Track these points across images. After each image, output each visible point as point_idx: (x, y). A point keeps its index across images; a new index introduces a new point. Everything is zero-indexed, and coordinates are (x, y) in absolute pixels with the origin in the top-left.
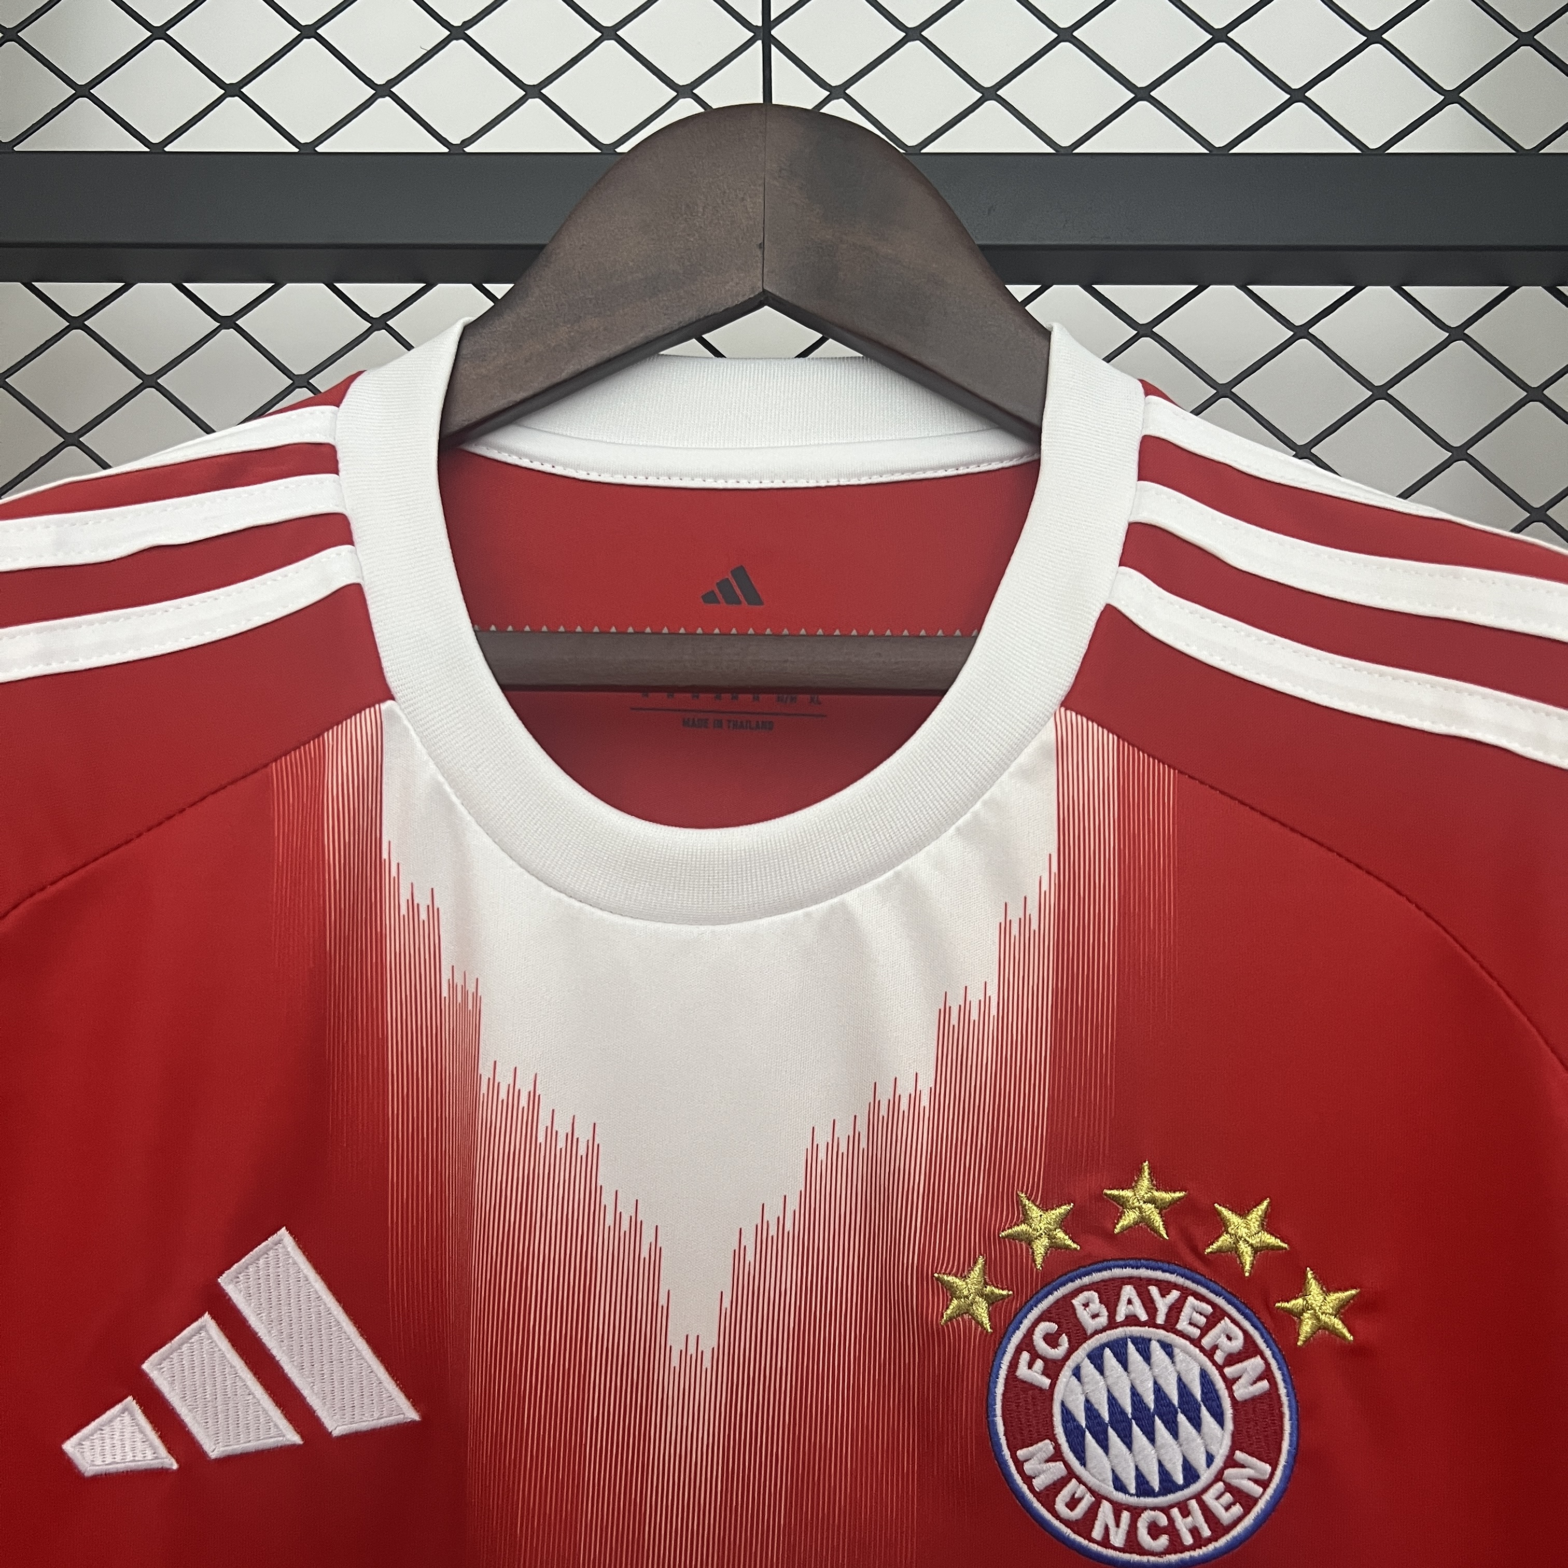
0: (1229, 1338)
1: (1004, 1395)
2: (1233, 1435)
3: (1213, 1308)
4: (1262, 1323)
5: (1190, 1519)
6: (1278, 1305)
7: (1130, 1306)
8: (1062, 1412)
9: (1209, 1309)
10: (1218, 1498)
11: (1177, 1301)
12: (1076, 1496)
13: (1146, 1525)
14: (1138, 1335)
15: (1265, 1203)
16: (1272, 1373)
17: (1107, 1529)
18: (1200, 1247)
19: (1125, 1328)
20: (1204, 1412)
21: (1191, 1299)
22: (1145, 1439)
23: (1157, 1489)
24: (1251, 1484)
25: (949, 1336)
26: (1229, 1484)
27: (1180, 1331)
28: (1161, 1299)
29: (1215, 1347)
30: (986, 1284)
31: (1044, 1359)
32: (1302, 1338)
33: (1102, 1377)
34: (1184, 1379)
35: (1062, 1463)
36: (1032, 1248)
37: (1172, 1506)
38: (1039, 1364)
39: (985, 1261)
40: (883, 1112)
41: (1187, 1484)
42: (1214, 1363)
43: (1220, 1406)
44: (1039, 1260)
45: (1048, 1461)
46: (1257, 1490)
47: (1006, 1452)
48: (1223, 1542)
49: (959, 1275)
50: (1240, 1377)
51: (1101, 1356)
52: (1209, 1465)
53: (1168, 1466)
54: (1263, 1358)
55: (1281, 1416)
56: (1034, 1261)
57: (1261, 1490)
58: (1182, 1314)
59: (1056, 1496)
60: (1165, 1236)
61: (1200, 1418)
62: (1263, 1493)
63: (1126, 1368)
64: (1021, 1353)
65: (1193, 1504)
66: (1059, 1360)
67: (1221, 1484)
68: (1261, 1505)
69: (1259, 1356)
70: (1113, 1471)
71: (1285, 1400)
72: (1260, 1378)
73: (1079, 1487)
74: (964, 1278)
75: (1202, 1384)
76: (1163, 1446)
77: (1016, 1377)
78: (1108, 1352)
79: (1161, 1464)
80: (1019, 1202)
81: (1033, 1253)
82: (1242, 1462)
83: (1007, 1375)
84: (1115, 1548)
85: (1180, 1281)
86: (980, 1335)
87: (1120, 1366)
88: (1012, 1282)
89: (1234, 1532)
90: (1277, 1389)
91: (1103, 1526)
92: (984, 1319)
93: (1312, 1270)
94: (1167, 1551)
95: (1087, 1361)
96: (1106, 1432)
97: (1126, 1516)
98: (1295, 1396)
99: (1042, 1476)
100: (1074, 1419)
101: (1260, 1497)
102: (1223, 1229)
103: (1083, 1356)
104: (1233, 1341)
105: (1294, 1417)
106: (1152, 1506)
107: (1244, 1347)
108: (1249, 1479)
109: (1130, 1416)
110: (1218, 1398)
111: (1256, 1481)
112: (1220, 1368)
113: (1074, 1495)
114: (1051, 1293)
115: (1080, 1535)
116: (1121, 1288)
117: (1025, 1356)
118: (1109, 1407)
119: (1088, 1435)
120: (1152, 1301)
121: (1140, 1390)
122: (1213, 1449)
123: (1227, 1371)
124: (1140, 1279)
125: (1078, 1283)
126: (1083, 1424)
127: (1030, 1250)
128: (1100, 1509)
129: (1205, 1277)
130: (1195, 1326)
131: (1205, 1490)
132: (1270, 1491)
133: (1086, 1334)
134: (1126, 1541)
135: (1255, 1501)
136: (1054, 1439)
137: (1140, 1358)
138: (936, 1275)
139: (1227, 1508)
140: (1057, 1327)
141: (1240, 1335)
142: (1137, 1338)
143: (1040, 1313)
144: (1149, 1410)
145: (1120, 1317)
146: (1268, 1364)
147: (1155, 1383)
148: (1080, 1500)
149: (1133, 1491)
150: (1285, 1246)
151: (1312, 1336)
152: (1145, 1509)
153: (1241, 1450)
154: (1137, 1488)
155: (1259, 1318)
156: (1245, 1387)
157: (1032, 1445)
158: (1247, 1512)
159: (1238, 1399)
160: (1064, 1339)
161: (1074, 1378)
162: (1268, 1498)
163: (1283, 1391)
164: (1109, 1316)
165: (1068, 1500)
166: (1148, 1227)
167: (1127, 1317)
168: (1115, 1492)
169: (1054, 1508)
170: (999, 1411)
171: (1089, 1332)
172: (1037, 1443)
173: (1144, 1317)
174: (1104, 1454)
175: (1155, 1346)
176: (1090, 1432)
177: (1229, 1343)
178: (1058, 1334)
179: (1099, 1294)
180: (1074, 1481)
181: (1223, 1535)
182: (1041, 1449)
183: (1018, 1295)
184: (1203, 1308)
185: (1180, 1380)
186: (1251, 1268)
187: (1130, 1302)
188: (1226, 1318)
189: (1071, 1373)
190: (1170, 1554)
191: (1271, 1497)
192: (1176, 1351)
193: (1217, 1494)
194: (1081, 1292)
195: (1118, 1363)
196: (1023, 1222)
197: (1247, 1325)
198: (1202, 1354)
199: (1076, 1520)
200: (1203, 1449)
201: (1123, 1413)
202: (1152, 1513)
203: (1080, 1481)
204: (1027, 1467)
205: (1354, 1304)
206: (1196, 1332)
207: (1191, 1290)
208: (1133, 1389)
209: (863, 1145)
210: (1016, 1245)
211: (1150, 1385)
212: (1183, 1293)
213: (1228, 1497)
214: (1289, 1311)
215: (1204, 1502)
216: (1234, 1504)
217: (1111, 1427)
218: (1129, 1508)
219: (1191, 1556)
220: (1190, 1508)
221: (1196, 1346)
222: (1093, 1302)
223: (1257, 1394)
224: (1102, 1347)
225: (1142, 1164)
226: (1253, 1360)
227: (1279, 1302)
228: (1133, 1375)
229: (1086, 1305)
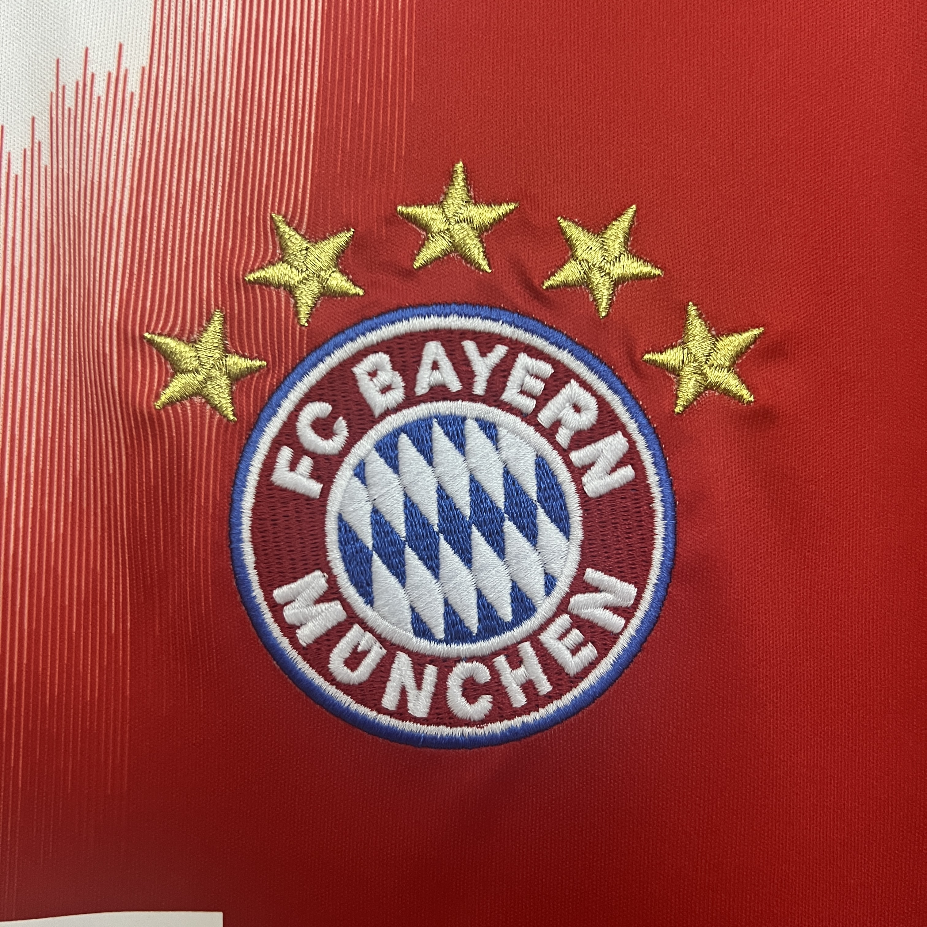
0: (577, 409)
1: (254, 510)
2: (582, 546)
3: (553, 367)
4: (625, 385)
5: (521, 671)
6: (647, 357)
7: (436, 374)
8: (340, 529)
9: (547, 369)
10: (561, 638)
11: (503, 360)
12: (360, 649)
13: (460, 682)
14: (448, 413)
15: (630, 212)
16: (637, 453)
17: (403, 692)
18: (536, 282)
19: (429, 405)
20: (542, 517)
21: (523, 359)
22: (456, 559)
23: (475, 630)
24: (608, 614)
25: (169, 426)
26: (577, 616)
27: (506, 404)
28: (480, 358)
29: (557, 424)
30: (226, 351)
31: (313, 455)
32: (681, 402)
33: (396, 476)
34: (512, 471)
35: (339, 602)
36: (294, 297)
37: (496, 654)
38: (306, 463)
39: (225, 317)
40: (70, 103)
41: (517, 621)
42: (556, 445)
43: (564, 507)
44: (304, 312)
45: (319, 601)
46: (618, 622)
47: (258, 593)
48: (567, 699)
49: (185, 339)
50: (592, 464)
51: (395, 446)
52: (548, 593)
53: (491, 597)
54: (626, 434)
55: (651, 514)
56: (297, 313)
57: (622, 622)
58: (511, 378)
59: (330, 651)
60: (487, 268)
61: (535, 525)
62: (625, 626)
63: (430, 462)
64: (278, 449)
65: (527, 649)
66: (334, 456)
67: (566, 617)
68: (623, 642)
69: (620, 433)
70: (413, 609)
71: (656, 491)
72: (621, 464)
73: (363, 636)
74: (191, 342)
75: (539, 477)
76: (484, 568)
77: (272, 484)
78: (404, 440)
79: (480, 595)
80: (275, 229)
81: (296, 303)
82: (594, 584)
83: (259, 482)
84: (416, 720)
85: (508, 331)
86: (218, 425)
87: (422, 458)
88: (265, 347)
89: (584, 685)
90: (645, 478)
91: (399, 690)
92: (224, 401)
93: (695, 305)
94: (489, 719)
95: (375, 455)
96: (401, 553)
97: (431, 671)
98: (672, 485)
99: (310, 624)
100: (357, 539)
101: (621, 633)
102: (570, 253)
103: (369, 447)
104: (583, 414)
105: (670, 513)
106: (468, 656)
107: (598, 421)
108: (606, 608)
109: (436, 529)
110: (562, 495)
111: (616, 610)
112: (564, 453)
113: (356, 647)
114: (322, 360)
115: (365, 705)
116: (423, 346)
117: (286, 453)
118: (407, 518)
119: (377, 561)
120: (467, 362)
121: (450, 489)
122: (555, 568)
123: (576, 456)
124: (450, 331)
125: (361, 342)
126: (369, 542)
127: (292, 301)
128: (394, 666)
129: (543, 323)
130: (529, 395)
131: (543, 628)
132: (635, 622)
133: (372, 415)
134: (431, 708)
135: (614, 637)
136: (326, 568)
137: (450, 445)
138: (146, 335)
139: (575, 651)
140: (330, 408)
141: (592, 403)
142: (445, 417)
143: (306, 390)
144: (463, 518)
145: (421, 389)
146: (632, 443)
147: (472, 480)
148: (365, 653)
149: (441, 635)
150: (658, 272)
151: (695, 399)
152: (458, 660)
153: (596, 567)
154: (446, 630)
155: (619, 378)
156: (601, 478)
157: (295, 579)
158: (602, 653)
159: (590, 494)
160: (341, 425)
161: (357, 482)
162: (633, 633)
163: (653, 479)
164: (405, 387)
165: (347, 655)
166: (463, 258)
167: (432, 388)
168: (415, 639)
169: (328, 669)
170: (246, 534)
171: (377, 412)
172: (302, 576)
173: (455, 385)
174: (398, 585)
175: (472, 427)
176: (380, 556)
177: (577, 416)
178: (333, 417)
179: (391, 357)
180: (356, 627)
181: (570, 689)
182: (308, 585)
183: (274, 367)
184: (539, 368)
185: (507, 472)
186: (610, 305)
187: (435, 366)
188: (572, 381)
189: (352, 473)
190: (494, 721)
191: (637, 631)
192: (502, 432)
193: (561, 631)
194: (366, 356)
195: (418, 454)
196: (282, 260)
197: (602, 388)
198: (538, 435)
199: (360, 684)
200: (540, 569)
201: (426, 524)
202: (469, 665)
203: (366, 627)
204: (289, 613)
205: (755, 349)
206: (529, 404)
207: (523, 343)
208: (440, 489)
209: (45, 160)
210: (270, 294)
211: (465, 481)
212: (511, 349)
213: (576, 635)
214: (663, 367)
215: (542, 644)
216: (583, 644)
217: (410, 546)
218: (434, 660)
219: (523, 722)
220: (522, 654)
221: (529, 423)
222: (383, 369)
223: (617, 486)
224: (396, 434)
225: (453, 166)
226: (609, 439)
227: (649, 352)
228: (440, 469)
229: (373, 374)
